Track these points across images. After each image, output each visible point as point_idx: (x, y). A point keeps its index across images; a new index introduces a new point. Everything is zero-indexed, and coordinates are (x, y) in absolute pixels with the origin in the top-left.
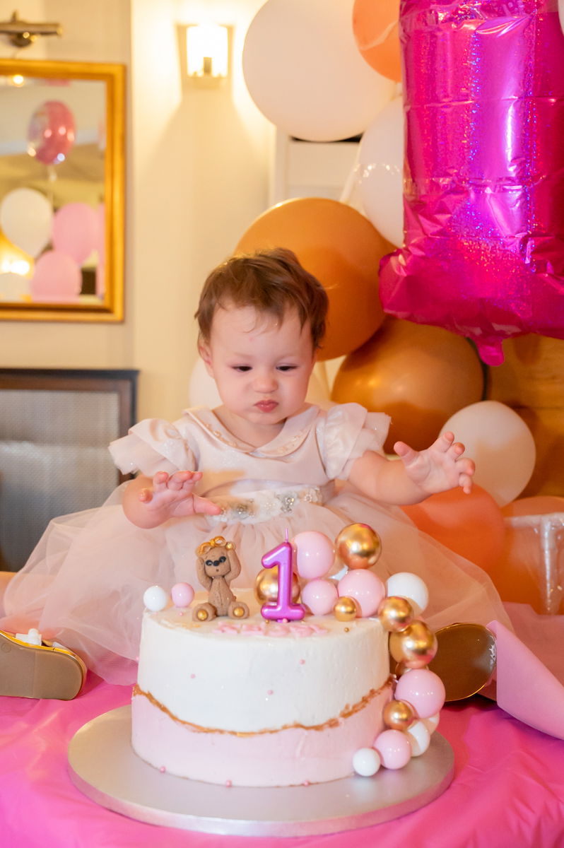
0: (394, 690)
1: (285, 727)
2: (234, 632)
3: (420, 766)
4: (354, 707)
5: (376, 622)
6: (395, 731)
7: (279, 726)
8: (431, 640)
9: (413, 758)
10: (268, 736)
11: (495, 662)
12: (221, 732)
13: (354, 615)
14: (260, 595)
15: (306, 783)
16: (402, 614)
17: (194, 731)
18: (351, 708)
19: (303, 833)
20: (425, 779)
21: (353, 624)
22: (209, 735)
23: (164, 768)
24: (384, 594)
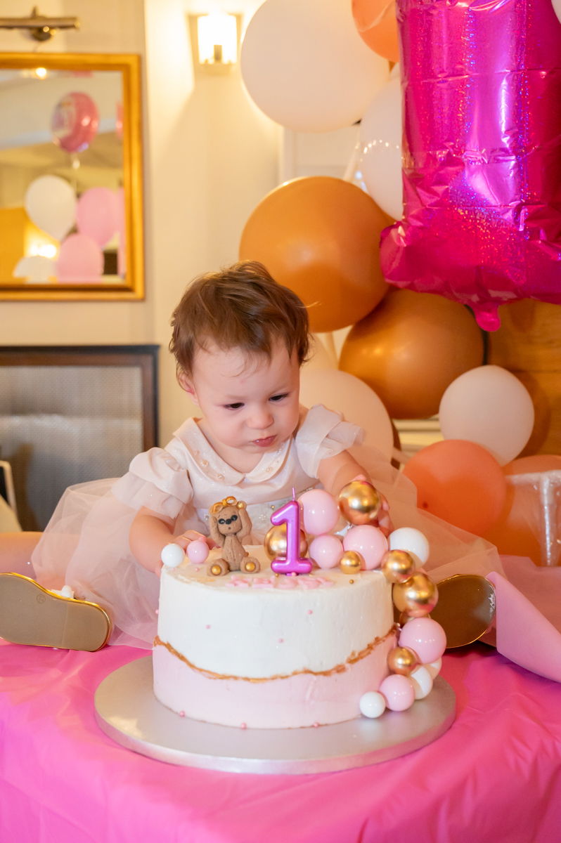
0: (398, 637)
1: (295, 673)
2: (246, 585)
3: (423, 709)
4: (360, 654)
5: (380, 574)
6: (399, 676)
7: (289, 672)
8: (433, 590)
9: (416, 701)
10: (279, 682)
11: (495, 610)
12: (236, 678)
13: (358, 568)
14: (270, 552)
15: (316, 725)
16: (404, 566)
17: (210, 678)
18: (357, 655)
19: (313, 770)
20: (428, 720)
21: (358, 577)
22: (225, 681)
23: (183, 712)
24: (387, 548)
